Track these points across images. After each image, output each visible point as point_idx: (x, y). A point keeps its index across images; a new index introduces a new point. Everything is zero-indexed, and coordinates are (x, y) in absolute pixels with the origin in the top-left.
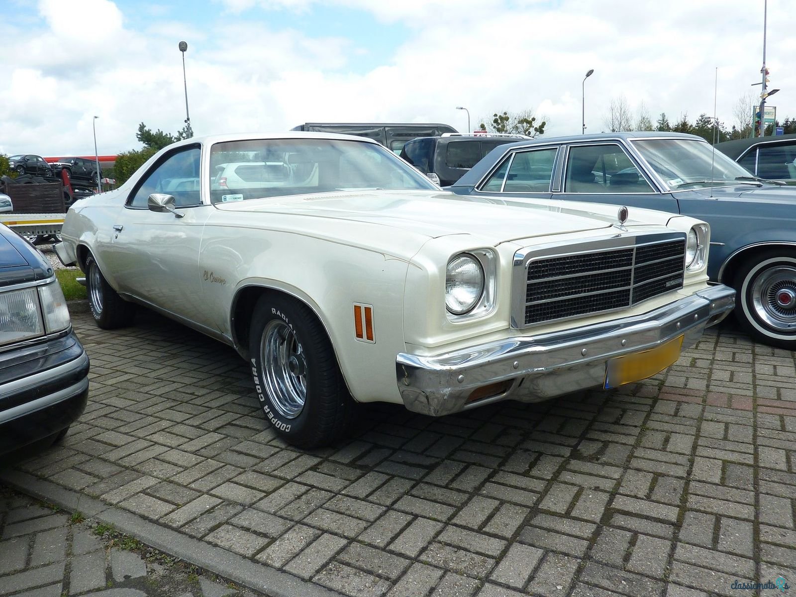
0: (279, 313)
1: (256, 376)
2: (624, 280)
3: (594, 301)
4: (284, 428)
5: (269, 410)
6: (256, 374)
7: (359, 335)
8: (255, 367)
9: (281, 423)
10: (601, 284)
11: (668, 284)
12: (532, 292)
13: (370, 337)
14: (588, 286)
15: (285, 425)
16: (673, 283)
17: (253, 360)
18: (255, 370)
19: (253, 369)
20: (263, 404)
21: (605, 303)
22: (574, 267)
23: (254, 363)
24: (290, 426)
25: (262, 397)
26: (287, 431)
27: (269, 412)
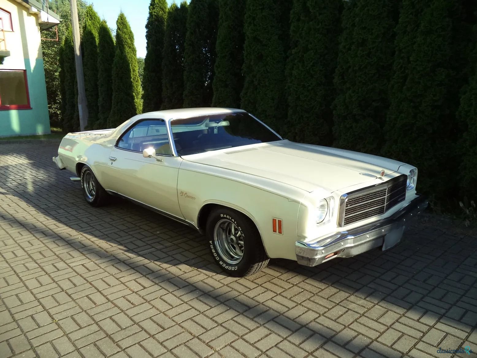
0: (225, 216)
1: (213, 249)
2: (382, 203)
3: (370, 213)
4: (234, 269)
5: (223, 263)
6: (213, 248)
7: (275, 231)
8: (212, 245)
9: (231, 267)
10: (373, 205)
11: (399, 200)
12: (348, 211)
13: (280, 232)
14: (368, 207)
15: (234, 268)
16: (401, 199)
17: (211, 242)
18: (212, 246)
19: (211, 246)
20: (219, 261)
21: (375, 213)
22: (363, 200)
23: (211, 243)
24: (237, 267)
25: (217, 258)
26: (235, 269)
27: (223, 264)
